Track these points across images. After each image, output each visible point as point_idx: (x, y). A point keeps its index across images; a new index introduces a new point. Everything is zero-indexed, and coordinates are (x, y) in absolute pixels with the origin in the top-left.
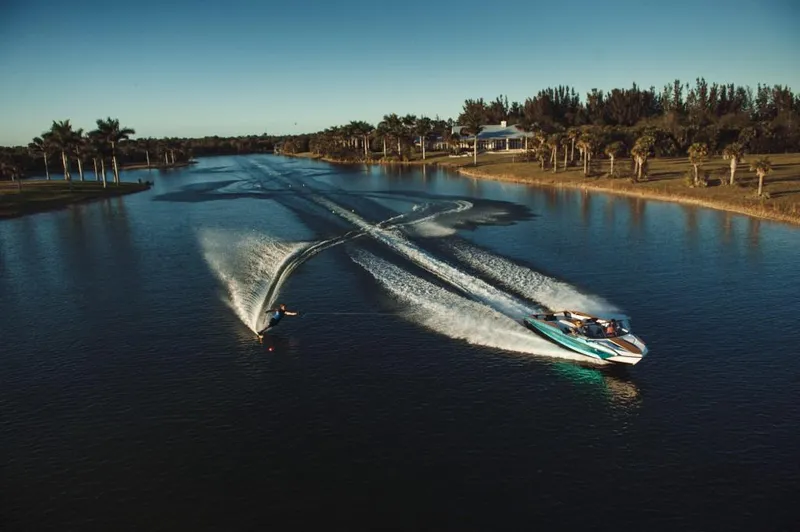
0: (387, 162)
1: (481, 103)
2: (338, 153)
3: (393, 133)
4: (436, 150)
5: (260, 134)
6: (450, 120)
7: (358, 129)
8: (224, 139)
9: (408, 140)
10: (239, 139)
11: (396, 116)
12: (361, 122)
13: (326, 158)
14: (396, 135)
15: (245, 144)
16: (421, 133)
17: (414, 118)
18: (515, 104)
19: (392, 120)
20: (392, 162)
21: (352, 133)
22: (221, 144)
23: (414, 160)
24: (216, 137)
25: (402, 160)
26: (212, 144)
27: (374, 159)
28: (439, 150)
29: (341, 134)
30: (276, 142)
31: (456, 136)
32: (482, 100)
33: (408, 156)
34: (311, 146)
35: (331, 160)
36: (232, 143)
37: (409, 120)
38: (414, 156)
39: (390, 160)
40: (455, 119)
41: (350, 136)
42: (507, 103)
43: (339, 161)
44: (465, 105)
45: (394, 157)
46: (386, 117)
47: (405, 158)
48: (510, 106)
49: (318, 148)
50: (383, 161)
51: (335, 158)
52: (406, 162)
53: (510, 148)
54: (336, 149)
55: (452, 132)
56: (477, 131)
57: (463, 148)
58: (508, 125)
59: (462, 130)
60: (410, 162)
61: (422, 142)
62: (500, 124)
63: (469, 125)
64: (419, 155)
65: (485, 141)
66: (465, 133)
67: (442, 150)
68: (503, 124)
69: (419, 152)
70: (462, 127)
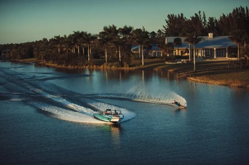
0: (108, 67)
1: (181, 18)
3: (115, 42)
4: (152, 58)
6: (159, 31)
9: (126, 46)
11: (114, 27)
12: (83, 33)
16: (140, 43)
17: (130, 29)
18: (211, 19)
19: (110, 32)
20: (113, 67)
21: (75, 42)
23: (134, 66)
25: (123, 66)
27: (96, 65)
28: (154, 57)
29: (66, 42)
31: (170, 44)
32: (182, 14)
33: (128, 62)
34: (35, 53)
37: (126, 31)
38: (133, 62)
39: (111, 66)
40: (164, 31)
41: (74, 44)
42: (204, 17)
43: (63, 66)
44: (167, 19)
45: (115, 63)
46: (105, 28)
47: (125, 64)
48: (208, 21)
49: (42, 54)
50: (105, 66)
52: (126, 68)
53: (217, 56)
54: (61, 56)
55: (166, 42)
56: (195, 41)
57: (176, 56)
58: (214, 36)
59: (175, 40)
60: (131, 68)
61: (141, 50)
62: (208, 35)
63: (189, 35)
64: (138, 61)
65: (195, 50)
66: (178, 43)
67: (157, 57)
68: (210, 35)
69: (138, 59)
70: (175, 38)
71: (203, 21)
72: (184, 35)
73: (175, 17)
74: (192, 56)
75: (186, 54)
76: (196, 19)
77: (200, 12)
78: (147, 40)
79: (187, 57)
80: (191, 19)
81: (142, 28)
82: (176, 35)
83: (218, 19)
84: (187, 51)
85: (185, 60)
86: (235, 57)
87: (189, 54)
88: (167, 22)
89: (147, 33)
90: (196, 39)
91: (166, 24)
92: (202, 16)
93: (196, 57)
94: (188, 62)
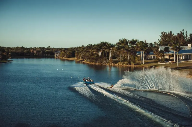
0: (121, 65)
1: (170, 34)
2: (93, 59)
3: (126, 49)
4: (149, 59)
6: (155, 42)
7: (104, 45)
8: (27, 49)
9: (133, 52)
10: (35, 49)
12: (106, 43)
13: (85, 61)
14: (127, 50)
15: (39, 52)
16: (142, 50)
17: (136, 41)
18: (191, 35)
19: (124, 42)
20: (124, 65)
21: (101, 48)
22: (26, 51)
23: (138, 64)
24: (22, 48)
25: (130, 64)
26: (20, 51)
27: (114, 63)
28: (151, 59)
29: (96, 48)
30: (56, 51)
31: (161, 51)
32: (171, 32)
33: (134, 62)
34: (76, 54)
35: (88, 62)
36: (31, 51)
37: (134, 42)
38: (137, 62)
39: (123, 64)
40: (158, 42)
41: (100, 50)
42: (186, 34)
43: (93, 63)
44: (161, 35)
45: (125, 63)
46: (120, 40)
47: (132, 63)
48: (188, 36)
49: (80, 55)
50: (119, 64)
51: (91, 61)
52: (132, 66)
54: (92, 57)
55: (159, 50)
56: (179, 50)
57: (165, 58)
60: (135, 66)
61: (142, 54)
62: (188, 46)
63: (174, 46)
64: (140, 62)
65: (178, 55)
66: (167, 50)
67: (153, 60)
68: (190, 45)
69: (141, 60)
70: (165, 47)
71: (185, 36)
72: (171, 45)
73: (166, 34)
74: (176, 59)
75: (172, 58)
76: (180, 36)
77: (183, 30)
78: (147, 48)
79: (173, 60)
80: (177, 35)
81: (144, 41)
82: (166, 45)
84: (173, 56)
85: (171, 62)
87: (174, 58)
88: (161, 37)
89: (147, 44)
90: (179, 48)
92: (185, 33)
93: (178, 59)
94: (173, 63)
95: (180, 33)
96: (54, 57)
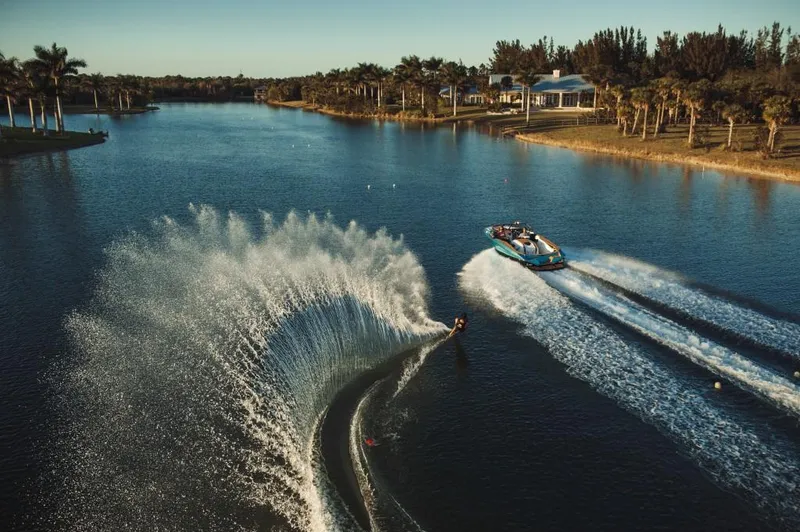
0: (406, 118)
1: (517, 46)
2: (342, 103)
3: (416, 81)
4: (469, 105)
5: (234, 76)
6: (482, 66)
7: (367, 72)
8: (189, 80)
9: (433, 87)
10: (208, 80)
11: (417, 59)
12: (372, 65)
13: (325, 109)
14: (419, 83)
15: (217, 87)
16: (453, 82)
17: (440, 61)
18: (561, 49)
19: (411, 65)
20: (413, 117)
21: (360, 79)
22: (187, 85)
23: (442, 116)
24: (179, 78)
25: (426, 116)
26: (175, 85)
27: (389, 113)
28: (472, 105)
29: (348, 78)
30: (257, 86)
31: (495, 86)
32: (518, 41)
33: (435, 111)
34: (303, 93)
35: (332, 112)
36: (201, 85)
37: (434, 64)
38: (442, 110)
39: (410, 116)
40: (488, 65)
41: (357, 82)
42: (551, 46)
43: (343, 114)
44: (496, 48)
45: (416, 112)
46: (404, 60)
47: (430, 113)
48: (556, 51)
49: (314, 96)
50: (402, 117)
51: (337, 110)
52: (431, 119)
53: (564, 105)
54: (340, 99)
55: (490, 82)
56: (531, 82)
57: (503, 103)
58: (561, 75)
59: (503, 80)
60: (437, 119)
61: (453, 93)
62: (552, 73)
63: (522, 73)
64: (448, 110)
65: (531, 95)
66: (507, 84)
67: (476, 105)
68: (556, 73)
69: (449, 106)
70: (503, 76)
71: (549, 51)
72: (515, 73)
73: (508, 46)
74: (525, 104)
75: (518, 101)
76: (538, 50)
77: (545, 38)
78: (463, 79)
79: (519, 106)
80: (531, 48)
81: (457, 62)
82: (507, 71)
83: (571, 48)
84: (519, 97)
85: (515, 110)
86: (591, 106)
87: (522, 101)
88: (495, 53)
89: (463, 68)
90: (532, 78)
91: (493, 56)
92: (548, 44)
93: (531, 105)
94: (520, 112)
95: (538, 44)
96: (253, 101)
